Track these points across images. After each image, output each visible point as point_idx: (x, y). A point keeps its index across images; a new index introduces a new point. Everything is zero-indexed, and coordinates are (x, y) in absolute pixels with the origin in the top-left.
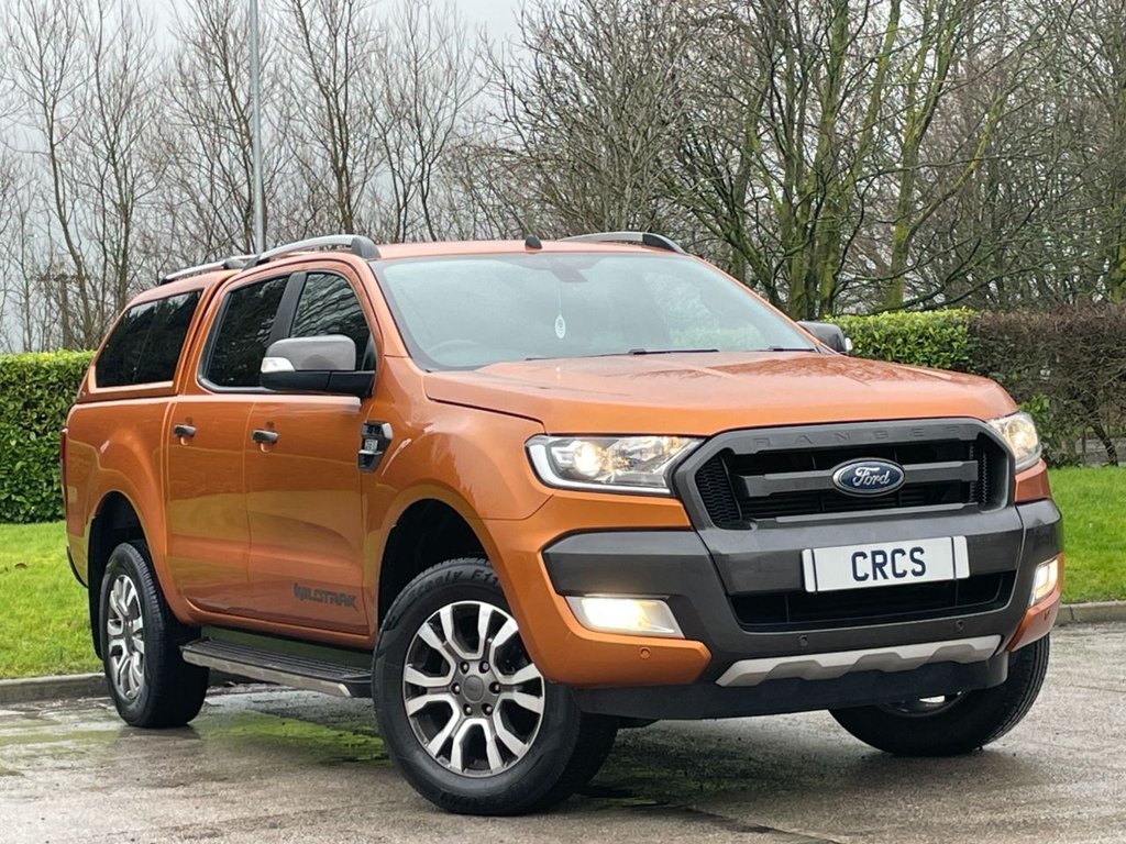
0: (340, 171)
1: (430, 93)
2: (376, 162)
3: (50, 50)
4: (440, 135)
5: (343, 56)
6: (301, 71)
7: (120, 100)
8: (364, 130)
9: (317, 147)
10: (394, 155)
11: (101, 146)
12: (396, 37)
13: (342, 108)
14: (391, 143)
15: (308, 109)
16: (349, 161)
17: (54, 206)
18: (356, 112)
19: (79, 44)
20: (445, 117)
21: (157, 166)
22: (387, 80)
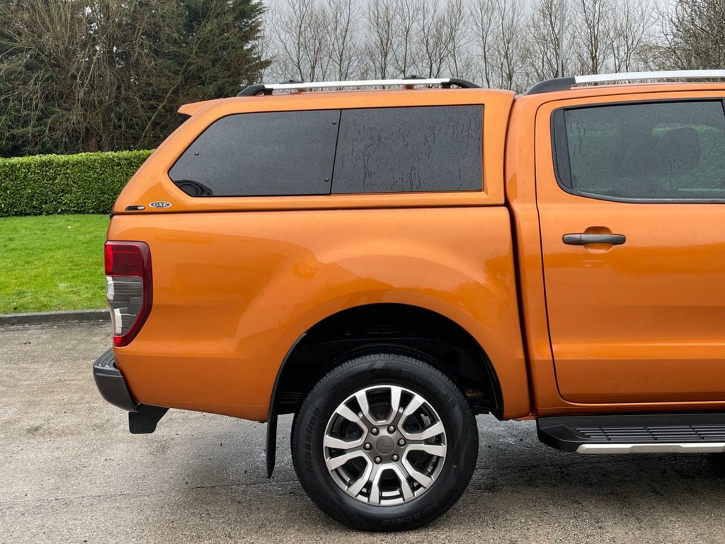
0: (594, 58)
1: (633, 25)
2: (608, 53)
3: (485, 16)
4: (635, 43)
5: (598, 12)
6: (580, 19)
7: (509, 35)
8: (604, 41)
9: (585, 49)
10: (616, 51)
11: (503, 52)
12: (620, 3)
13: (596, 33)
14: (615, 46)
15: (583, 34)
16: (597, 54)
17: (485, 75)
18: (601, 34)
19: (496, 13)
20: (638, 35)
21: (523, 59)
22: (615, 20)
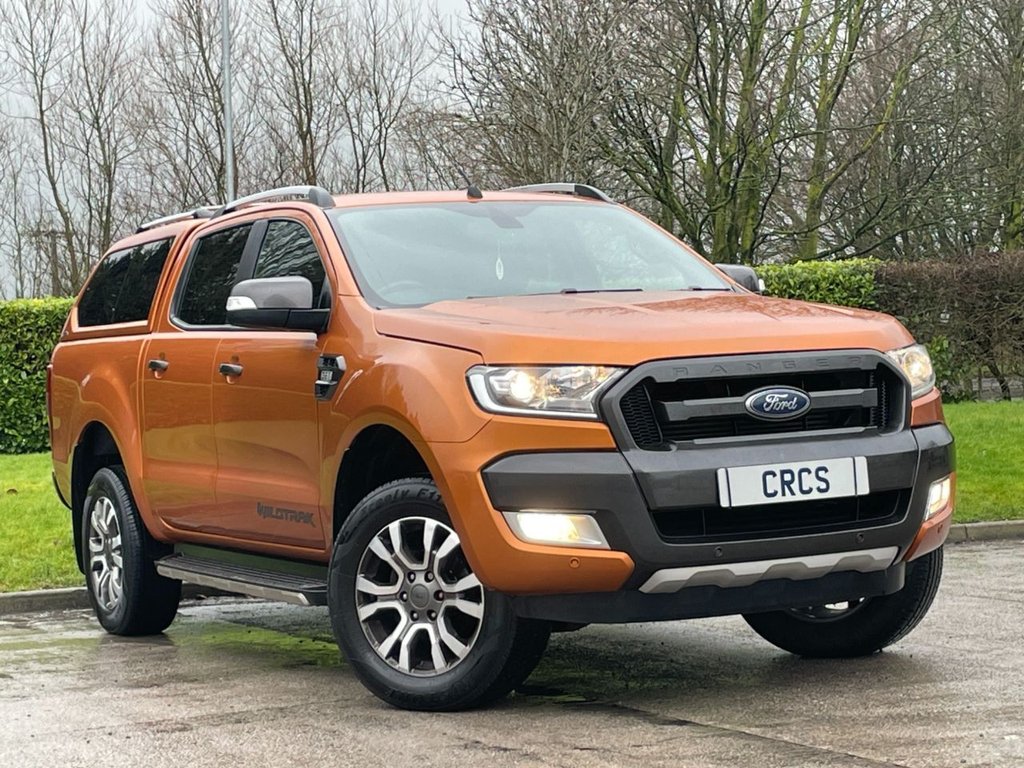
0: (305, 135)
1: (387, 64)
2: (337, 124)
4: (396, 103)
5: (308, 30)
6: (269, 43)
7: (103, 69)
8: (327, 98)
9: (285, 114)
10: (354, 121)
11: (86, 112)
12: (357, 12)
13: (307, 77)
14: (352, 109)
15: (276, 78)
16: (312, 125)
17: (44, 166)
18: (320, 80)
19: (66, 18)
20: (401, 85)
21: (138, 130)
22: (348, 51)
